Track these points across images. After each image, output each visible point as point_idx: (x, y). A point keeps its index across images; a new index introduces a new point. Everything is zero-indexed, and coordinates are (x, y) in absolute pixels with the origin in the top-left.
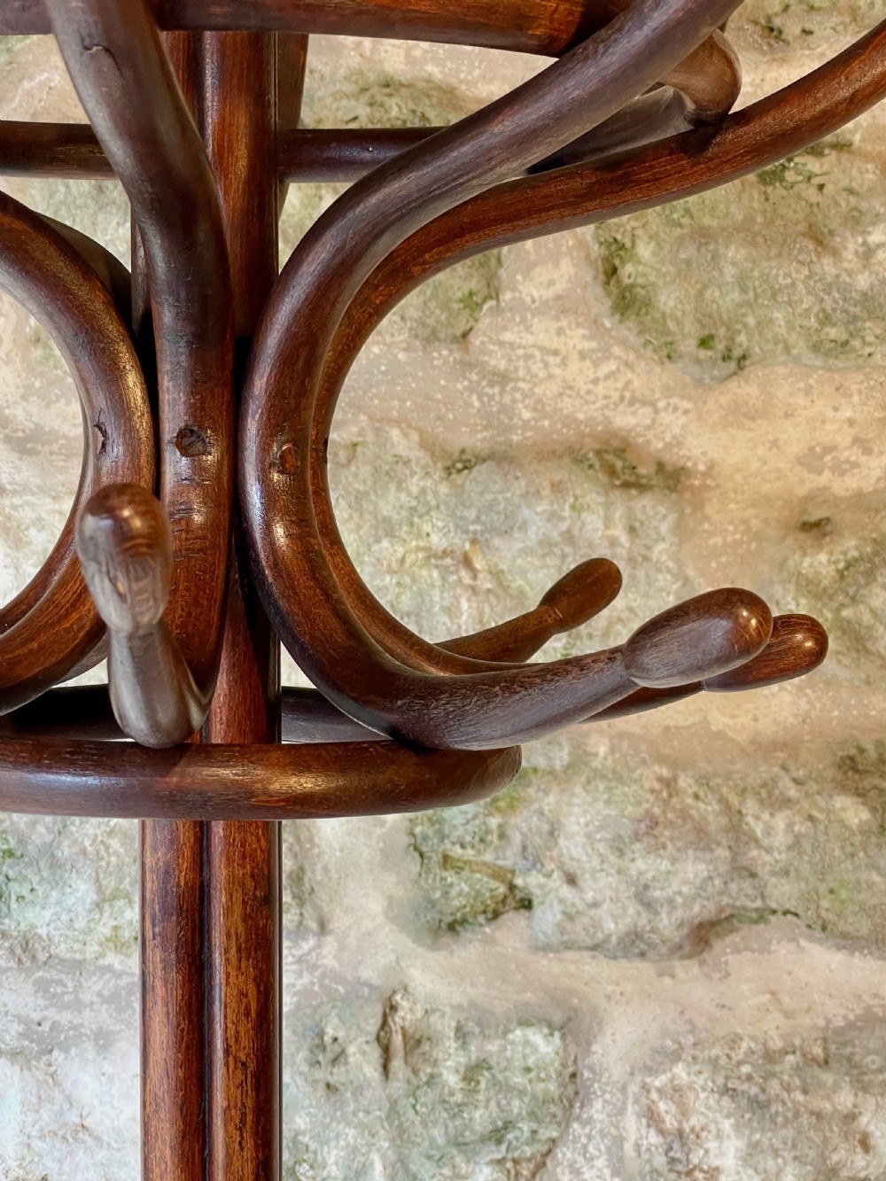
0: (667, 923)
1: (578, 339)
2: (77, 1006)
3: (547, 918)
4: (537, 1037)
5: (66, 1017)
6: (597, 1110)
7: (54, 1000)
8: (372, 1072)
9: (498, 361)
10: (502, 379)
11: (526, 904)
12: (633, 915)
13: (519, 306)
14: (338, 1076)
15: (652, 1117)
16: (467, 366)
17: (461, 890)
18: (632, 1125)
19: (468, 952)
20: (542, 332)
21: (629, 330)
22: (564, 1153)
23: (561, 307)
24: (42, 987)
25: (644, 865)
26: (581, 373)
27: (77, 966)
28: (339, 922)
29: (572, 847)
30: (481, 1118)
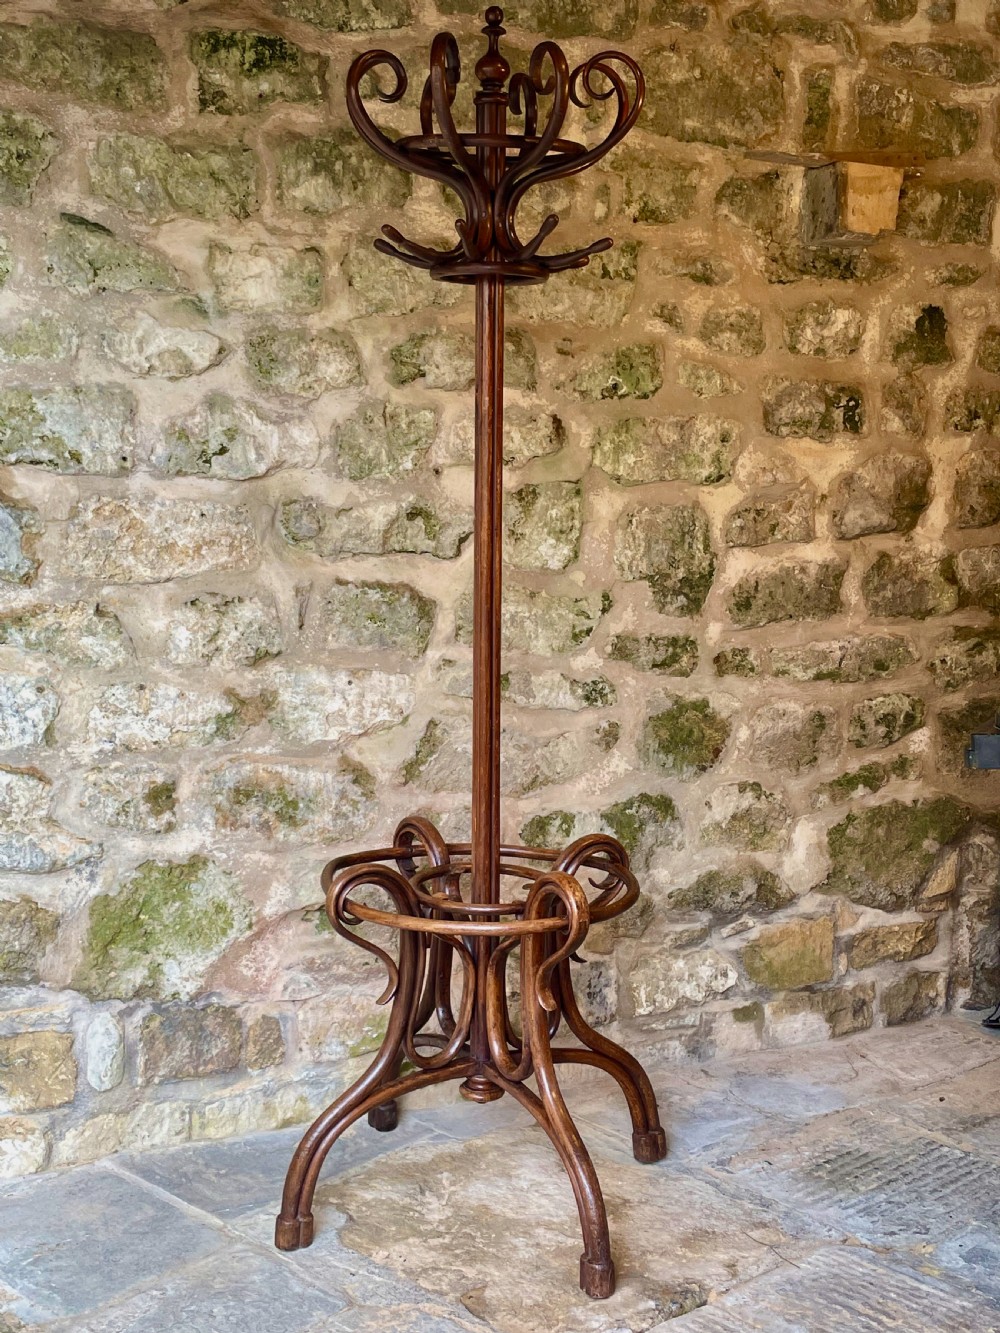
0: (463, 379)
1: (434, 209)
2: (293, 408)
3: (430, 378)
4: (427, 413)
5: (289, 412)
6: (443, 434)
7: (285, 406)
8: (381, 425)
9: (411, 214)
10: (412, 220)
11: (423, 375)
12: (454, 377)
13: (418, 198)
14: (371, 426)
15: (458, 435)
16: (403, 215)
17: (405, 371)
18: (452, 438)
19: (407, 389)
20: (424, 207)
21: (449, 208)
22: (434, 447)
23: (429, 199)
24: (282, 402)
25: (457, 362)
26: (435, 219)
27: (292, 396)
28: (371, 381)
29: (437, 358)
30: (412, 437)
